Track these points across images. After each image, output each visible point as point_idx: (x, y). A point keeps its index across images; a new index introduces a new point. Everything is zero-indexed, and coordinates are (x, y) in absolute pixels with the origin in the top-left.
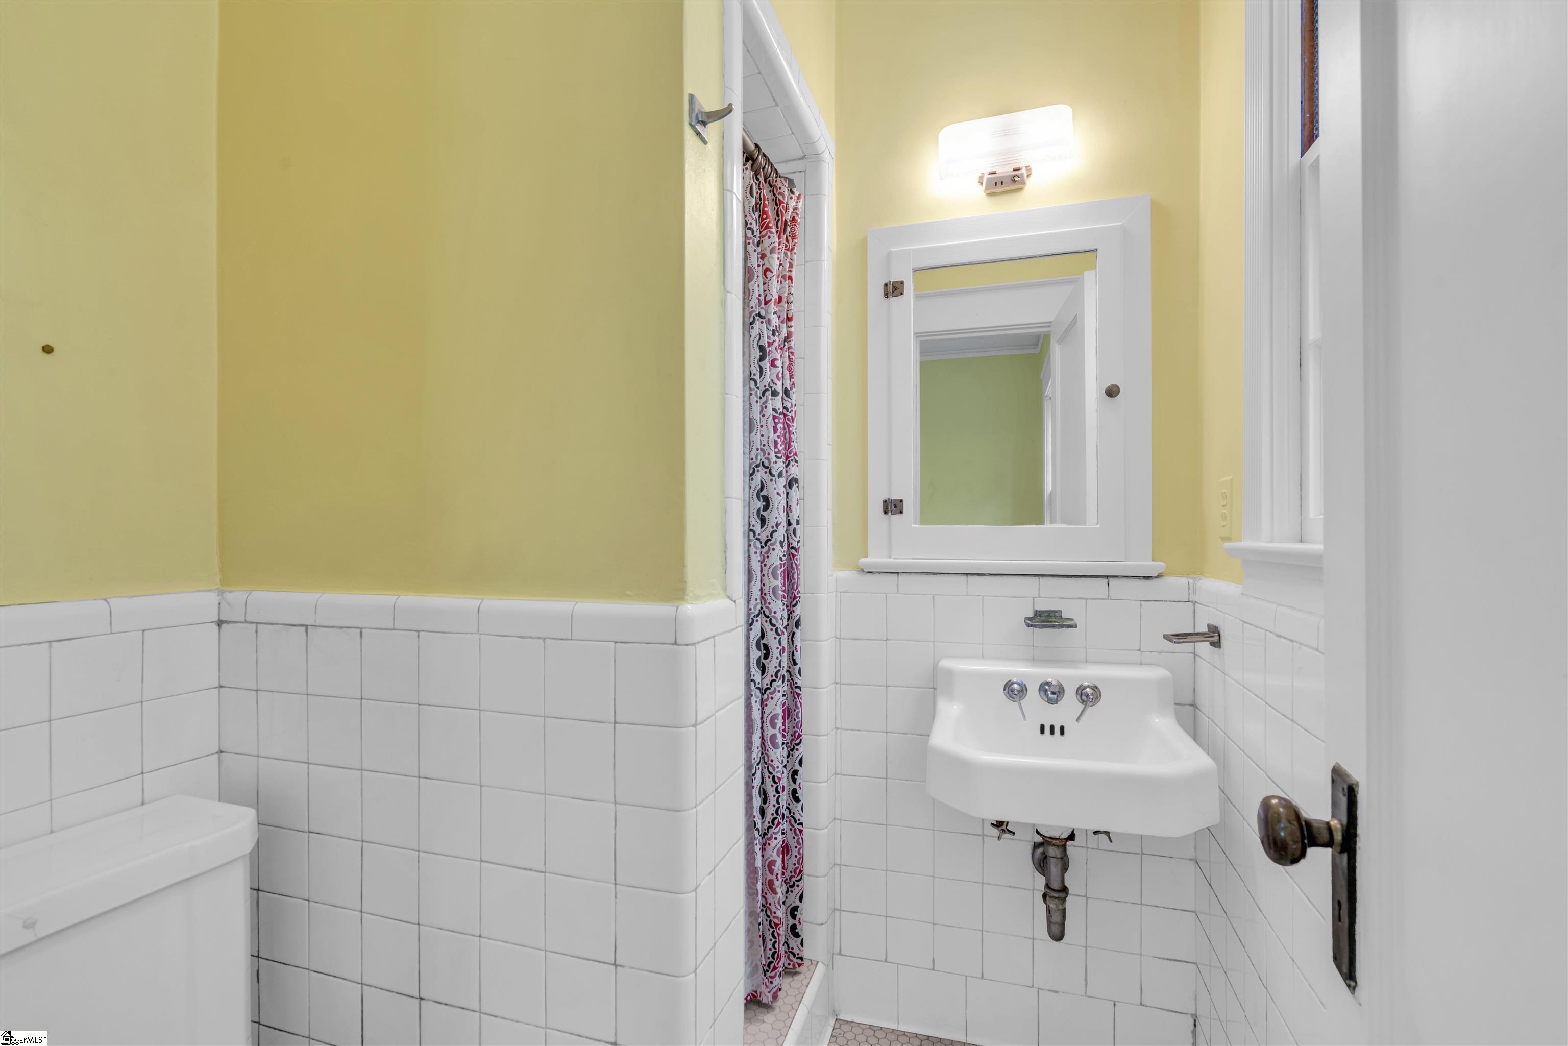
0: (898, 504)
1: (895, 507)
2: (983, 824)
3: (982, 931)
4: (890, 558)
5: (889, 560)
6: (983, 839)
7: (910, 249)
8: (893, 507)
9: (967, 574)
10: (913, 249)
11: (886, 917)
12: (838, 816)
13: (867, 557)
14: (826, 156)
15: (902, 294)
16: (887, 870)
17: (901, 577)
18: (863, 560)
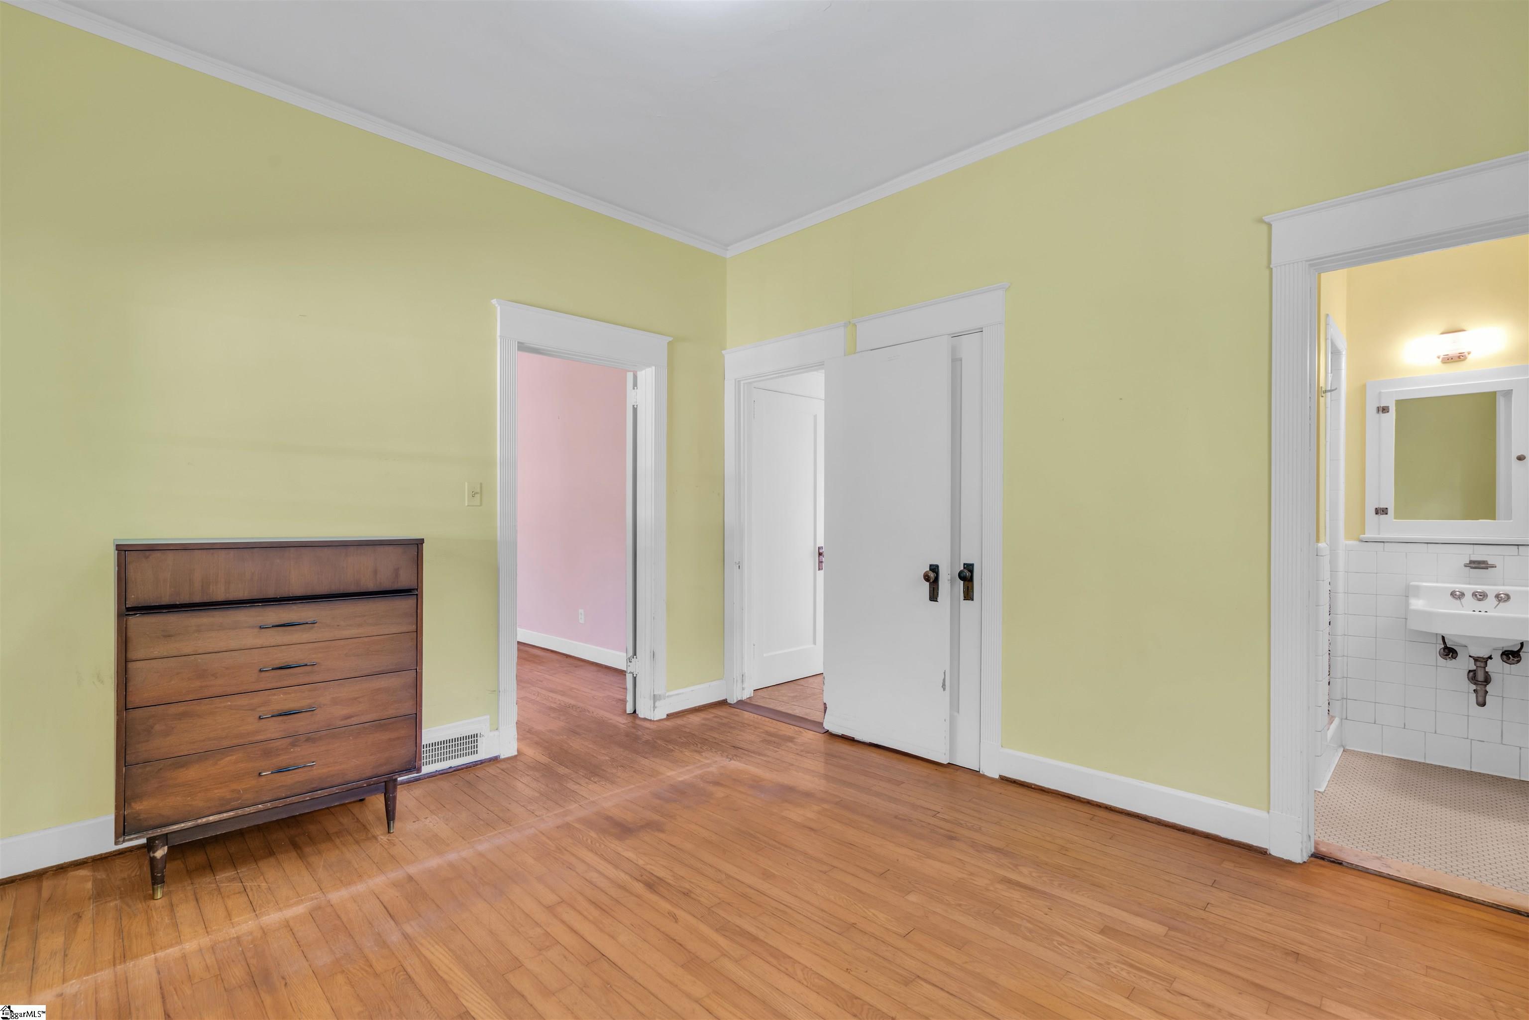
0: (1385, 510)
1: (1383, 511)
2: (1437, 637)
3: (1436, 711)
4: (1379, 534)
5: (1378, 536)
6: (1437, 668)
7: (1393, 391)
8: (1381, 511)
9: (1428, 543)
10: (1396, 391)
11: (1375, 703)
12: (1346, 654)
13: (1364, 534)
14: (1344, 353)
15: (1388, 412)
16: (1376, 681)
17: (1386, 544)
18: (1362, 536)
